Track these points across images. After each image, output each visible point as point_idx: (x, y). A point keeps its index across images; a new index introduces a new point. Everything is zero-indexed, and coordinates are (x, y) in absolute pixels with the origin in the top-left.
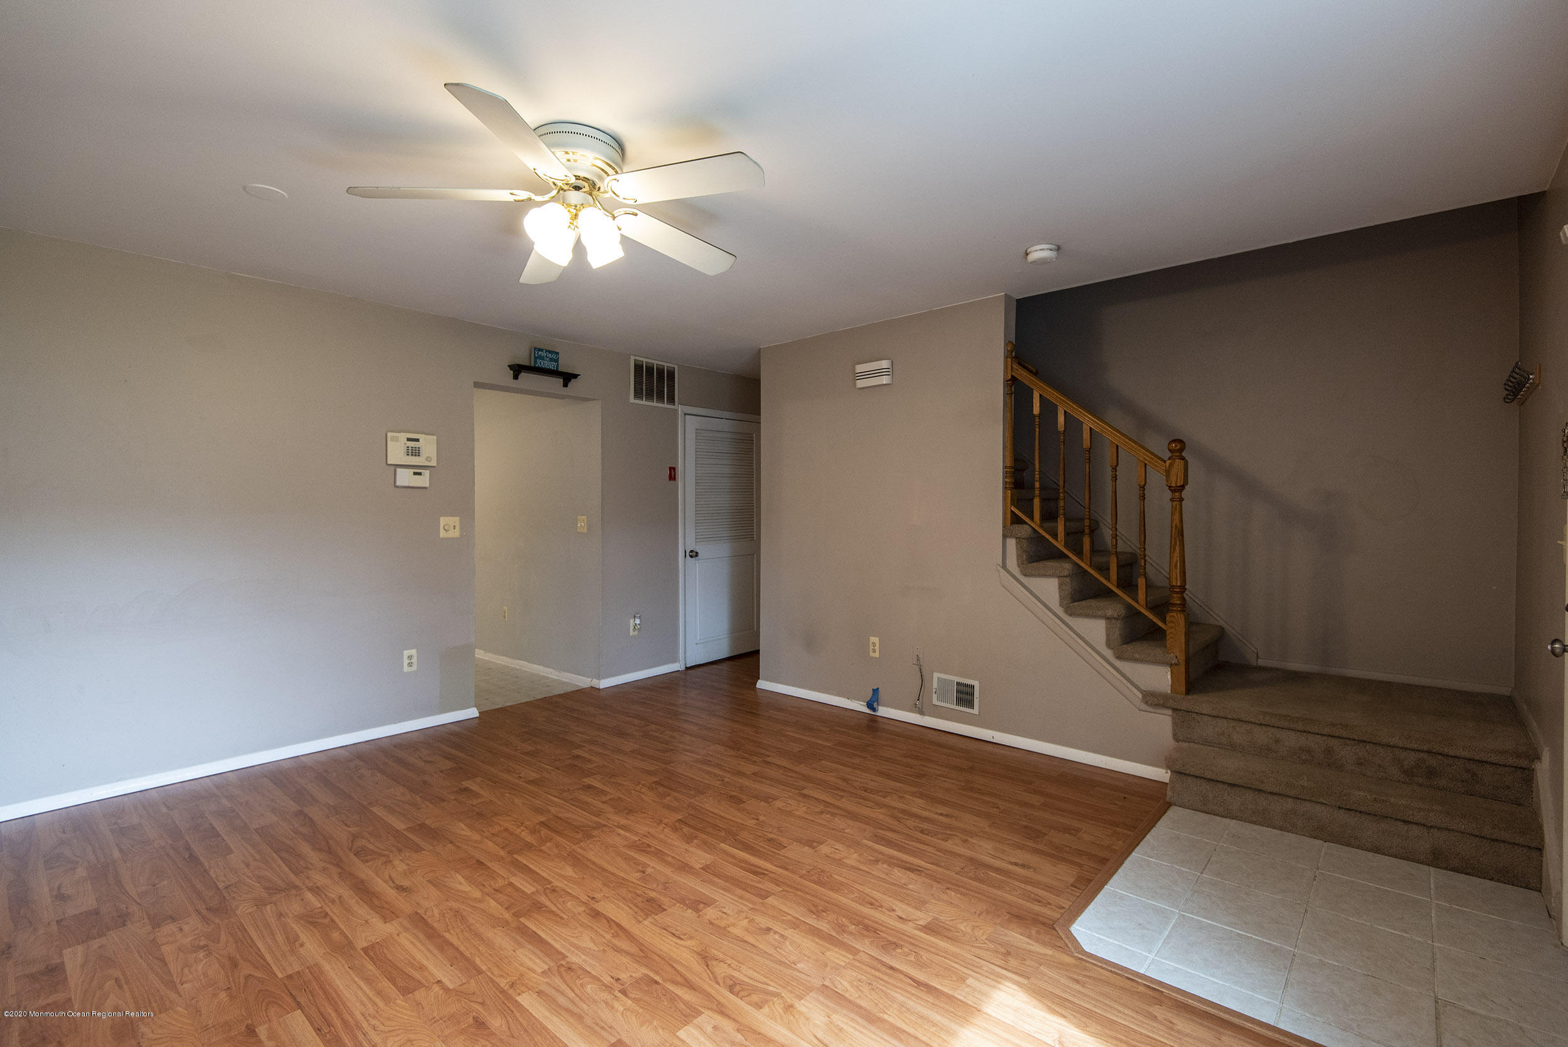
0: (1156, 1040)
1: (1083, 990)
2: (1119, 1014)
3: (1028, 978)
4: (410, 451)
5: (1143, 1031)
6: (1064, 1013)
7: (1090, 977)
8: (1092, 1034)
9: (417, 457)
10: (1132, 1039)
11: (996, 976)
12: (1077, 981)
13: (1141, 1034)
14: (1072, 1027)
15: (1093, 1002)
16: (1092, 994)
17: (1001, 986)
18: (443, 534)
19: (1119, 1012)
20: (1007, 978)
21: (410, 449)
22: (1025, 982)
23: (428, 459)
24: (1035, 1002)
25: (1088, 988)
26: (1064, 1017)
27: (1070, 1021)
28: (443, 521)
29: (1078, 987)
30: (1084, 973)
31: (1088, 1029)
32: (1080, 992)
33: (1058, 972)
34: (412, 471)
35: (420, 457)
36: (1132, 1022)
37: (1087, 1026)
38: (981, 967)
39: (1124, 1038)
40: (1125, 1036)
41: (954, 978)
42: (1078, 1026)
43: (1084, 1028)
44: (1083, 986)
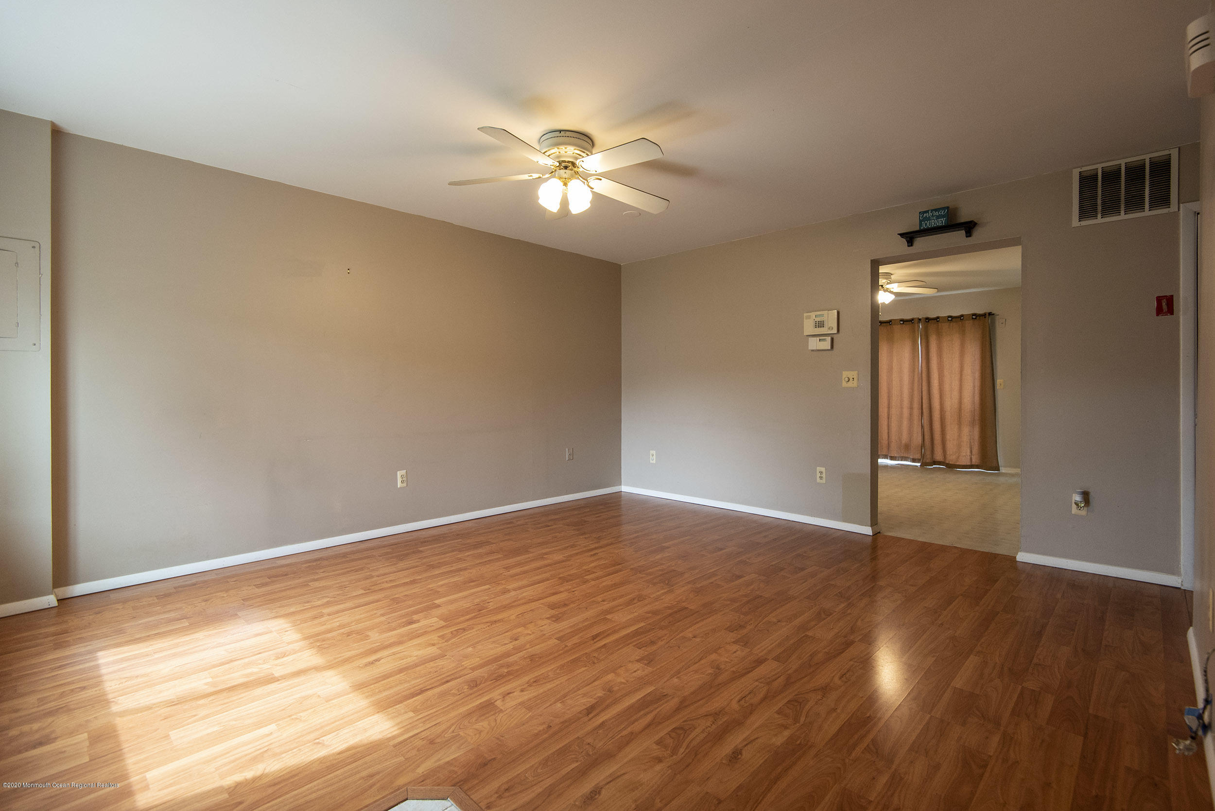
0: (273, 800)
1: (358, 776)
2: (317, 788)
3: (395, 746)
4: (817, 324)
5: (287, 796)
6: (344, 755)
7: (371, 787)
8: (312, 763)
9: (822, 328)
10: (287, 785)
11: (408, 729)
12: (371, 776)
13: (287, 793)
14: (327, 754)
15: (341, 777)
16: (350, 779)
17: (396, 728)
18: (844, 384)
19: (318, 790)
20: (402, 734)
21: (817, 323)
22: (392, 743)
23: (830, 328)
24: (366, 742)
25: (359, 780)
26: (340, 753)
27: (333, 754)
28: (846, 374)
29: (364, 774)
30: (378, 785)
31: (318, 762)
32: (359, 772)
33: (390, 767)
34: (818, 338)
35: (824, 328)
36: (301, 794)
37: (321, 763)
38: (424, 722)
39: (292, 780)
40: (293, 782)
41: (418, 707)
42: (324, 758)
43: (321, 760)
44: (363, 778)
